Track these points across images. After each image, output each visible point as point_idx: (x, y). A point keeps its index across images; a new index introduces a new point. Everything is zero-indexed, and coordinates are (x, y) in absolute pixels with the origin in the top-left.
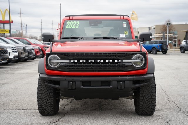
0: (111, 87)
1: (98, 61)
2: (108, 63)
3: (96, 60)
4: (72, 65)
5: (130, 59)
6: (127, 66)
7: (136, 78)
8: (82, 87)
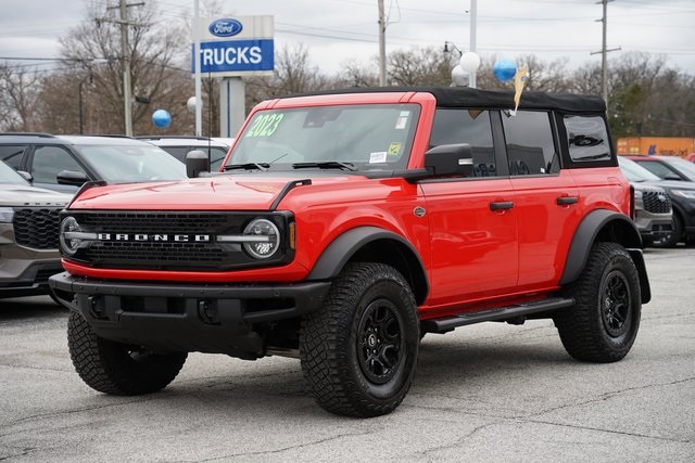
0: (185, 315)
1: (157, 237)
2: (179, 244)
3: (151, 234)
4: (101, 248)
5: (241, 232)
6: (226, 254)
7: (248, 292)
8: (120, 312)
